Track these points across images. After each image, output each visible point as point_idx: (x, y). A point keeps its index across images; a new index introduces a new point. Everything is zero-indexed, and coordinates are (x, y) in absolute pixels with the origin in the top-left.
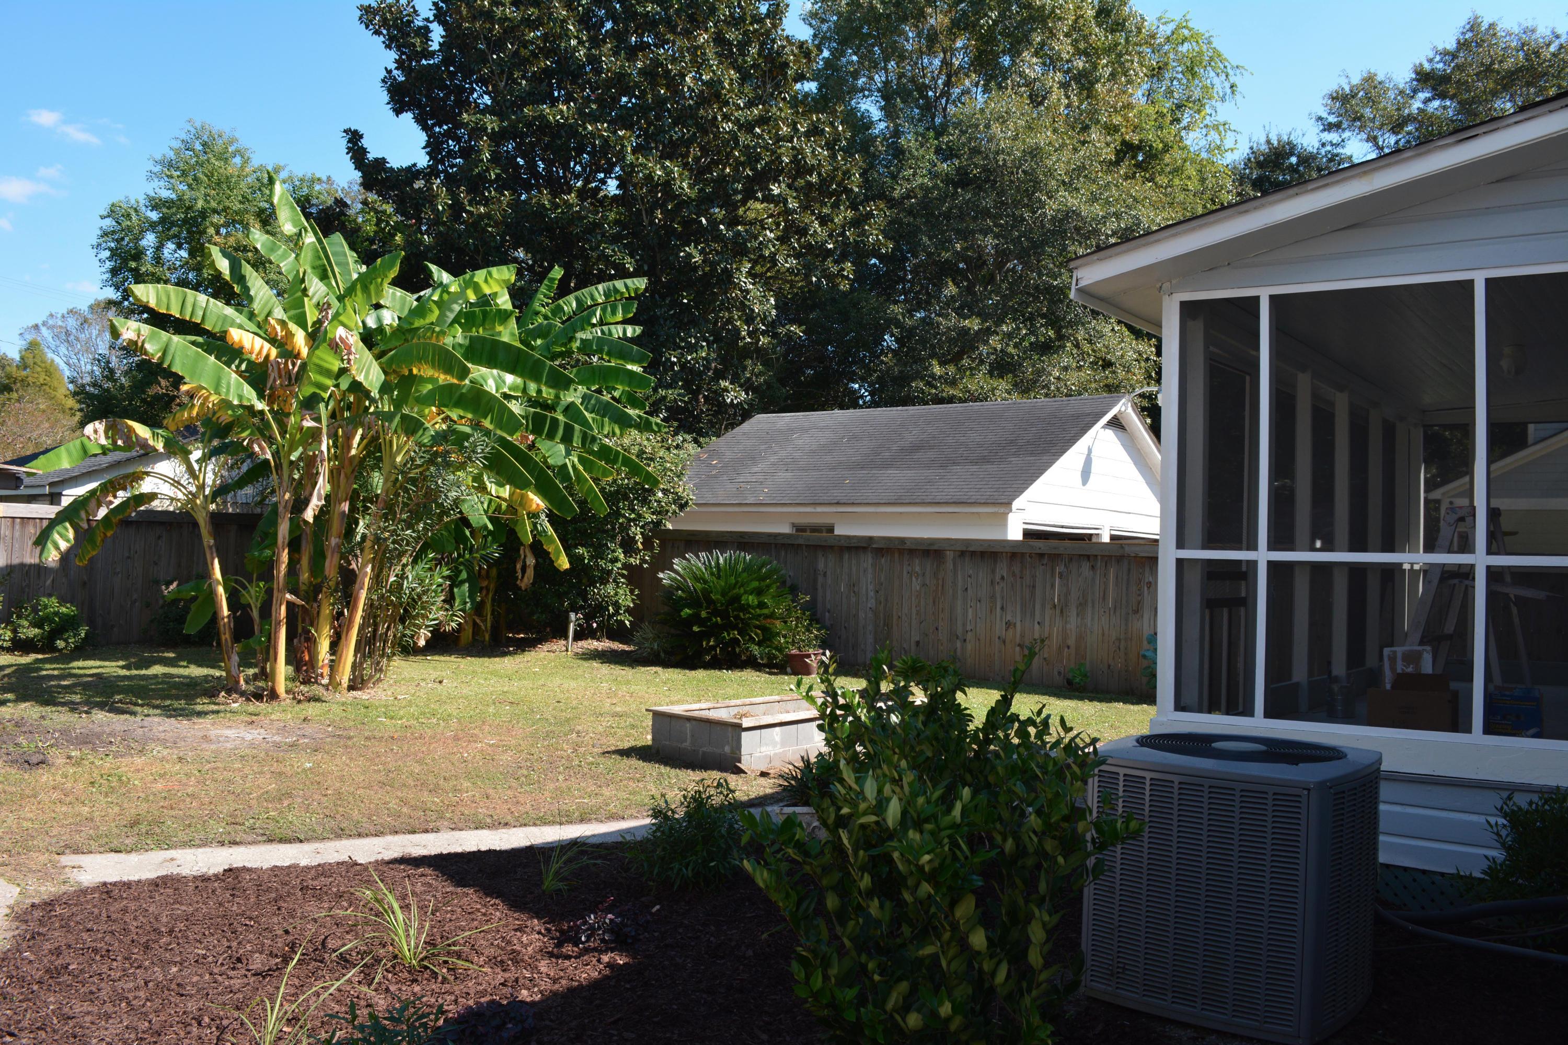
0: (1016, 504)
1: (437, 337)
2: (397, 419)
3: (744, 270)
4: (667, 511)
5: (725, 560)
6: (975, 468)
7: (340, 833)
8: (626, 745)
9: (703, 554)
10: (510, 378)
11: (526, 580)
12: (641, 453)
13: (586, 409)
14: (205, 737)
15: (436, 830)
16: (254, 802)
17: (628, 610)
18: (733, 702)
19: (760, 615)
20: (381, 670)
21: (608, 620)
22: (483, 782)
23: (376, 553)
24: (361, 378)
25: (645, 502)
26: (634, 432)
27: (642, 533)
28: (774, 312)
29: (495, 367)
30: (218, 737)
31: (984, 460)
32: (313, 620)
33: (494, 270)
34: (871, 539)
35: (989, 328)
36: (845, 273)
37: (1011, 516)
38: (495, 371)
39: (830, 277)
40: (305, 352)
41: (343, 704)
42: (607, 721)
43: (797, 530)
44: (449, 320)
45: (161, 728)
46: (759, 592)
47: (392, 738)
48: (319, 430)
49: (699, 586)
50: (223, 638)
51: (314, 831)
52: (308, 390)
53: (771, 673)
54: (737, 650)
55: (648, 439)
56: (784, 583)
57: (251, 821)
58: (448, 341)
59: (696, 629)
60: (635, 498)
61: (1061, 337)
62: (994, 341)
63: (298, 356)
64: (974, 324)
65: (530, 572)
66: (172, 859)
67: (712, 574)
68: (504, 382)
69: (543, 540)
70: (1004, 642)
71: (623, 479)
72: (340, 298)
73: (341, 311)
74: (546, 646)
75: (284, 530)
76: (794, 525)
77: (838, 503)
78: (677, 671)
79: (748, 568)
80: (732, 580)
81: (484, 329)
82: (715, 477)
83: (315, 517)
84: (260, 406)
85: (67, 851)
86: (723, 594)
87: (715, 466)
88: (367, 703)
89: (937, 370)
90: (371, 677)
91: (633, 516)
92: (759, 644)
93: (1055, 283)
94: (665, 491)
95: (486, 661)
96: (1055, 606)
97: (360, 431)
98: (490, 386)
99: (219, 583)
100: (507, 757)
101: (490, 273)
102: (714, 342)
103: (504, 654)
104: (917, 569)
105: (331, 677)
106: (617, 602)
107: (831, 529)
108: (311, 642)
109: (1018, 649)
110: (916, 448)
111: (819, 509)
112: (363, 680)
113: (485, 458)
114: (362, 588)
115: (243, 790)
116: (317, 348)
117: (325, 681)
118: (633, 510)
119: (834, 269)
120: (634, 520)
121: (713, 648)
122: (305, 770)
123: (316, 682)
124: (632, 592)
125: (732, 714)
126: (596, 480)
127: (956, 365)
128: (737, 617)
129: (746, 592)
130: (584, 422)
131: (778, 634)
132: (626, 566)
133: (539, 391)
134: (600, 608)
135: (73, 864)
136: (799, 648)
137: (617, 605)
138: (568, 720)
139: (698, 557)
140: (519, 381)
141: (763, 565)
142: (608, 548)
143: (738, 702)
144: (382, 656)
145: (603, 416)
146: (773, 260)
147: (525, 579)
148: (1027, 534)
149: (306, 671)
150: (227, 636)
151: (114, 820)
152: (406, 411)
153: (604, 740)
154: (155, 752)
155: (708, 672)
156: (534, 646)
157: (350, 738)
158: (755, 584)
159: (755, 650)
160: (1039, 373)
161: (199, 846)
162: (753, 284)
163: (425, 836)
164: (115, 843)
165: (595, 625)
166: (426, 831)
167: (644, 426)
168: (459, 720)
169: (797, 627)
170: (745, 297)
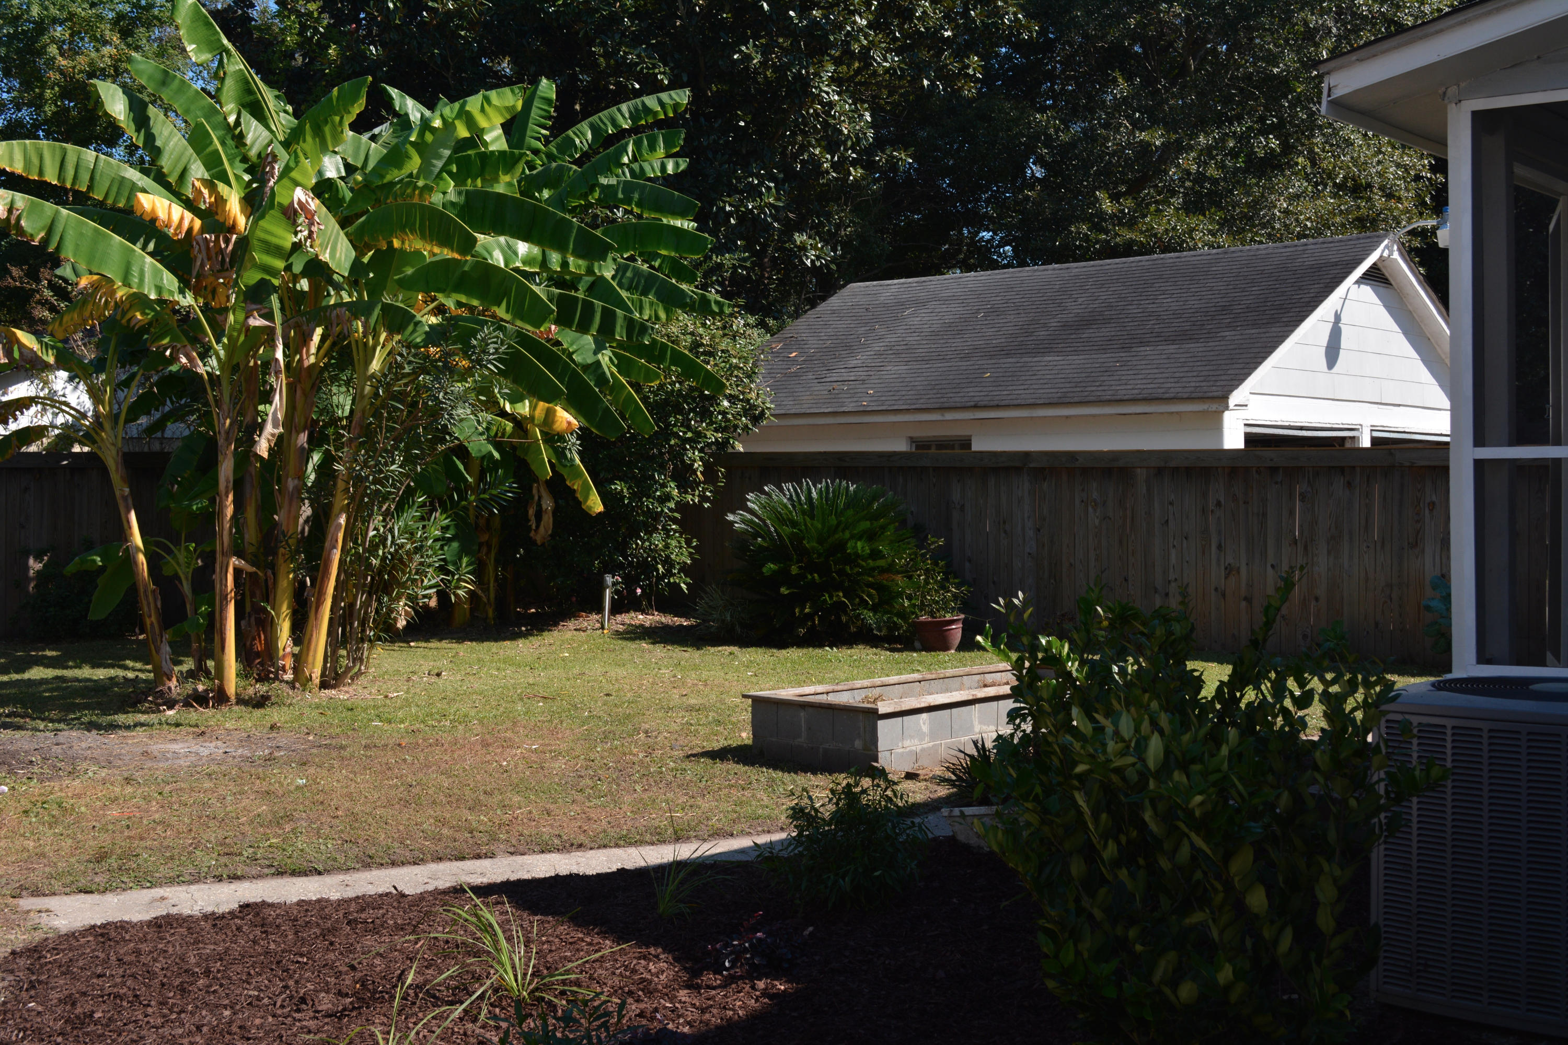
0: (1236, 397)
1: (421, 195)
2: (377, 311)
3: (826, 76)
4: (736, 427)
5: (820, 493)
6: (1172, 348)
7: (368, 862)
8: (716, 746)
9: (788, 487)
10: (523, 248)
11: (543, 531)
12: (696, 345)
13: (620, 285)
14: (145, 753)
15: (491, 855)
16: (247, 828)
17: (684, 569)
18: (858, 683)
19: (873, 569)
20: (361, 660)
21: (657, 584)
22: (537, 795)
23: (352, 498)
24: (325, 257)
25: (705, 414)
26: (684, 318)
27: (701, 459)
28: (870, 134)
29: (502, 233)
30: (164, 753)
31: (1182, 337)
32: (268, 594)
33: (493, 94)
34: (1027, 455)
35: (1178, 142)
36: (971, 72)
37: (1227, 414)
38: (502, 239)
39: (949, 78)
40: (241, 221)
41: (318, 707)
42: (682, 718)
43: (917, 447)
44: (437, 170)
45: (84, 745)
46: (871, 536)
47: (399, 745)
48: (271, 331)
49: (786, 530)
50: (148, 622)
51: (335, 860)
52: (252, 277)
53: (892, 650)
54: (844, 619)
55: (704, 325)
56: (903, 523)
57: (251, 850)
58: (437, 199)
59: (784, 591)
60: (690, 410)
61: (1287, 149)
62: (1188, 161)
63: (232, 229)
64: (1157, 138)
65: (548, 520)
66: (163, 898)
67: (804, 512)
68: (516, 253)
69: (564, 472)
70: (1224, 595)
71: (673, 384)
72: (286, 144)
73: (292, 164)
74: (572, 624)
75: (226, 469)
76: (912, 440)
77: (976, 407)
78: (760, 650)
79: (853, 502)
80: (833, 520)
81: (483, 181)
82: (796, 375)
83: (270, 450)
84: (188, 300)
85: (24, 893)
86: (820, 541)
87: (794, 360)
88: (349, 704)
89: (1107, 206)
90: (348, 669)
91: (689, 435)
92: (874, 609)
93: (1276, 70)
94: (732, 399)
95: (493, 646)
96: (1295, 542)
97: (319, 331)
98: (498, 259)
99: (138, 549)
100: (559, 765)
101: (487, 99)
102: (784, 181)
103: (515, 636)
104: (1095, 495)
105: (296, 670)
106: (668, 557)
107: (966, 443)
108: (267, 624)
109: (1244, 604)
110: (1086, 322)
111: (949, 416)
112: (337, 673)
113: (500, 360)
114: (335, 547)
115: (227, 814)
116: (262, 217)
117: (289, 676)
118: (689, 428)
119: (955, 67)
120: (689, 440)
121: (810, 617)
122: (298, 788)
123: (277, 678)
124: (688, 542)
125: (858, 698)
126: (637, 387)
127: (1134, 198)
128: (841, 573)
129: (852, 537)
130: (621, 304)
131: (900, 594)
132: (682, 507)
133: (565, 264)
134: (646, 567)
135: (38, 908)
136: (932, 614)
137: (668, 563)
138: (628, 717)
139: (781, 490)
140: (536, 250)
141: (875, 498)
142: (656, 482)
143: (866, 683)
144: (362, 640)
145: (645, 293)
146: (865, 55)
147: (542, 529)
148: (1250, 439)
149: (262, 664)
150: (153, 619)
151: (73, 855)
152: (387, 299)
153: (682, 741)
154: (91, 774)
155: (805, 651)
156: (556, 624)
157: (343, 747)
158: (865, 525)
159: (870, 617)
160: (1255, 205)
161: (191, 883)
162: (839, 94)
163: (478, 863)
164: (83, 882)
165: (639, 591)
166: (478, 857)
167: (702, 308)
168: (481, 721)
169: (927, 582)
170: (828, 113)
